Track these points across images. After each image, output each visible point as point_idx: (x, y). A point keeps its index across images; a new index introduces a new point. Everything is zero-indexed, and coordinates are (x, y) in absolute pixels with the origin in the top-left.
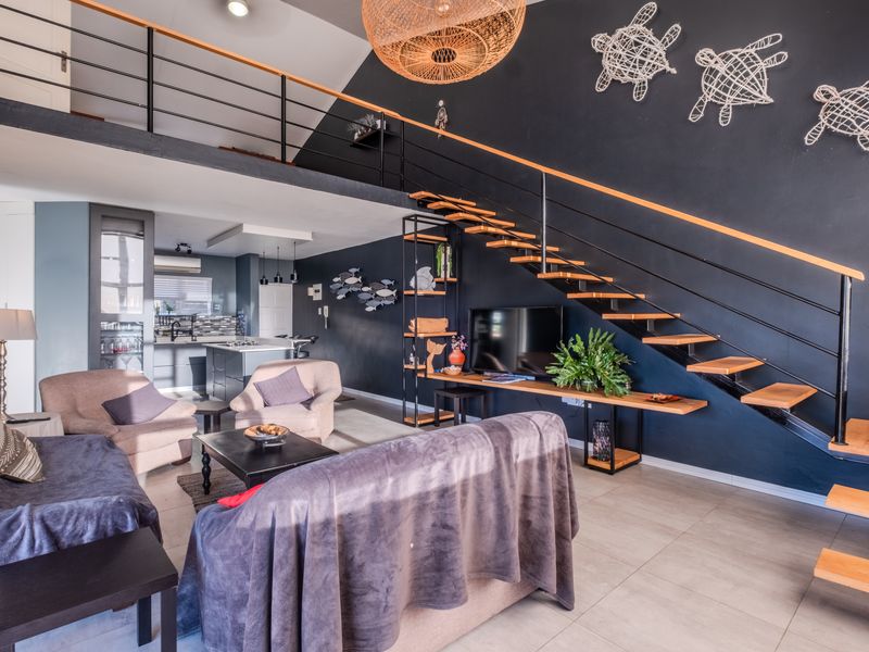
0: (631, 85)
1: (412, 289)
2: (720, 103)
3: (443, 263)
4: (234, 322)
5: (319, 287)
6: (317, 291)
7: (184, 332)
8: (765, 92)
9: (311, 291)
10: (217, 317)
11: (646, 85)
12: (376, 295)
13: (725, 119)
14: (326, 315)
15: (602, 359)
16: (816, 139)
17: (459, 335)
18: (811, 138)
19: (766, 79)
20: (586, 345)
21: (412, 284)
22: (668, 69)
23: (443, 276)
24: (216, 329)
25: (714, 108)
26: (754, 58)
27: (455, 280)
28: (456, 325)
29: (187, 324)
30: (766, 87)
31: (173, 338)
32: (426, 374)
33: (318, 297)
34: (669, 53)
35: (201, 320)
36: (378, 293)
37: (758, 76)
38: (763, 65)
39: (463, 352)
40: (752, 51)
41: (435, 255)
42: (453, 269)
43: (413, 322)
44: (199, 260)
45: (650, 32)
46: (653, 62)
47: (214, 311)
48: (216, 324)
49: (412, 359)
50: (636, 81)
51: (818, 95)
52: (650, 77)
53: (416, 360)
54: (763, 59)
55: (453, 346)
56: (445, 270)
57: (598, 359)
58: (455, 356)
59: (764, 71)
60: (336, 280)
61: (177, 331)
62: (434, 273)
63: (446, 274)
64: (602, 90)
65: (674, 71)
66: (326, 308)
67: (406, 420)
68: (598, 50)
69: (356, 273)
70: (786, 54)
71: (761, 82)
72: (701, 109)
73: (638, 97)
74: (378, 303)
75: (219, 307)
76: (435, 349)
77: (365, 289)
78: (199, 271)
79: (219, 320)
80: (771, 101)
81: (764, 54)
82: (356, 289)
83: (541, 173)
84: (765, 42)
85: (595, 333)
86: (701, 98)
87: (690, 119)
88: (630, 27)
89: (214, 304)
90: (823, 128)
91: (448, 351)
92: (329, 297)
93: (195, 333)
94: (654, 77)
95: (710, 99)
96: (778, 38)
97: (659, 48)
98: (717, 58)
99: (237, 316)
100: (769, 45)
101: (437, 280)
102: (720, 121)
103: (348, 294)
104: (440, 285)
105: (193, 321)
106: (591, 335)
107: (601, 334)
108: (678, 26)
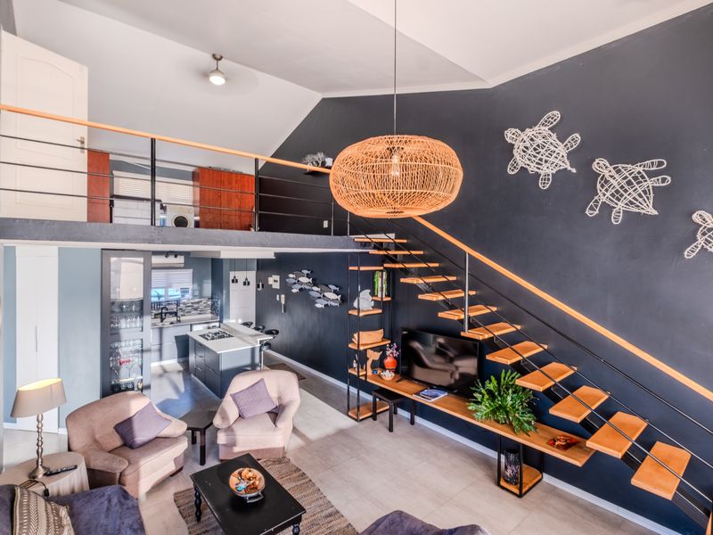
0: (538, 175)
1: (355, 309)
2: (612, 204)
3: (380, 285)
4: (210, 303)
5: (277, 278)
6: (275, 281)
7: (171, 313)
8: (651, 206)
9: (271, 281)
10: (197, 300)
11: (550, 177)
12: (324, 296)
13: (616, 219)
14: (283, 302)
15: (512, 398)
16: (694, 254)
17: (392, 343)
18: (689, 254)
19: (652, 195)
20: (499, 383)
21: (355, 304)
22: (569, 168)
23: (379, 295)
24: (196, 309)
25: (607, 209)
26: (643, 177)
27: (389, 299)
28: (390, 335)
29: (173, 308)
30: (651, 202)
31: (162, 320)
32: (366, 377)
33: (276, 286)
34: (569, 155)
35: (184, 304)
36: (325, 294)
37: (644, 192)
38: (650, 183)
39: (395, 358)
40: (641, 169)
41: (373, 279)
42: (388, 289)
43: (356, 335)
44: (183, 257)
45: (554, 136)
46: (557, 161)
47: (194, 296)
48: (195, 306)
49: (355, 365)
50: (542, 173)
51: (695, 217)
52: (554, 172)
53: (358, 367)
54: (650, 178)
55: (388, 353)
56: (382, 291)
57: (509, 398)
58: (389, 361)
59: (651, 188)
60: (291, 276)
61: (166, 313)
62: (373, 294)
63: (381, 294)
64: (513, 173)
65: (574, 171)
66: (283, 296)
67: (350, 413)
68: (509, 141)
69: (307, 274)
70: (669, 178)
71: (648, 198)
72: (596, 206)
73: (544, 186)
74: (326, 303)
75: (197, 293)
76: (374, 356)
77: (315, 288)
78: (182, 265)
79: (198, 303)
80: (656, 213)
81: (651, 174)
82: (307, 287)
83: (465, 253)
84: (651, 164)
85: (506, 373)
86: (596, 198)
87: (587, 212)
88: (537, 128)
89: (194, 291)
90: (700, 247)
91: (383, 357)
92: (285, 288)
93: (180, 313)
94: (557, 172)
95: (604, 200)
96: (663, 163)
97: (562, 150)
98: (611, 168)
99: (212, 298)
100: (655, 168)
101: (374, 298)
102: (613, 220)
103: (301, 290)
104: (377, 304)
105: (177, 305)
106: (503, 375)
107: (511, 374)
108: (578, 135)
